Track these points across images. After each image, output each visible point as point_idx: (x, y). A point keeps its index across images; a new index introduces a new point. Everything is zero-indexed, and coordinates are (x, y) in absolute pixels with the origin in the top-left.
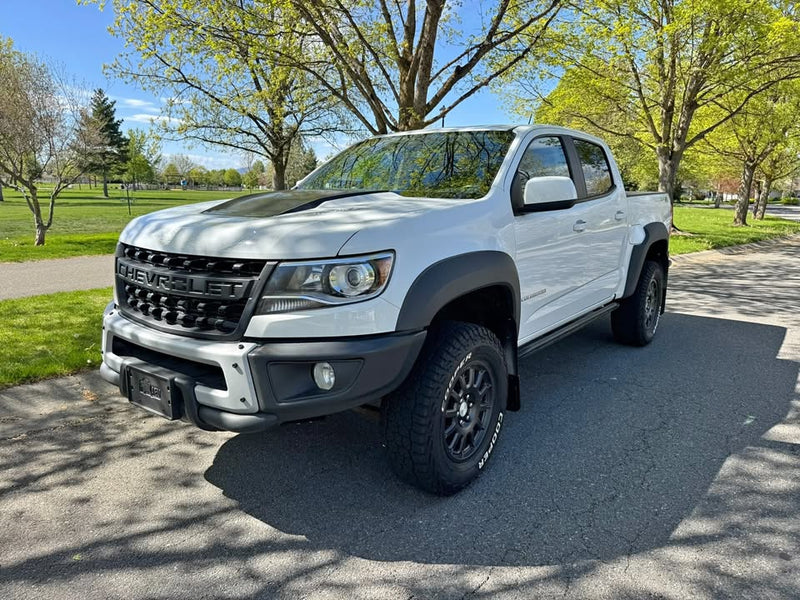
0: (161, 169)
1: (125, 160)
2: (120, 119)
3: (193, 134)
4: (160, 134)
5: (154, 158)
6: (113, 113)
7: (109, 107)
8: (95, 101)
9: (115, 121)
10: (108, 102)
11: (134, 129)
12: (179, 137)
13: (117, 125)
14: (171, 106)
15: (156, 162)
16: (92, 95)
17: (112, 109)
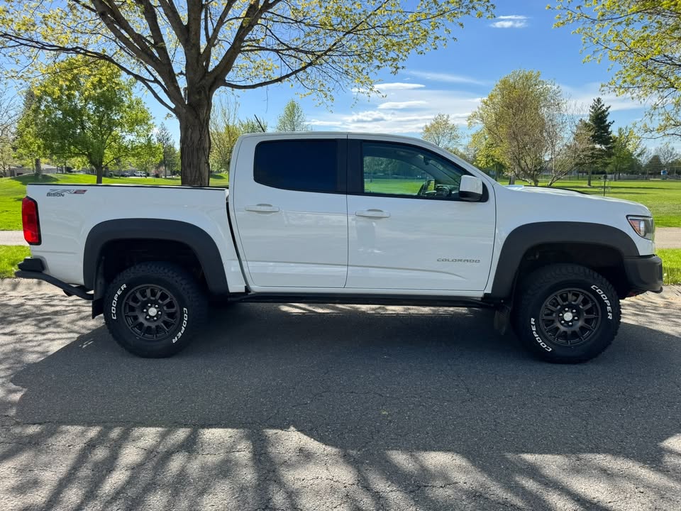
0: (644, 160)
1: (610, 155)
2: (611, 121)
3: (672, 132)
4: (640, 135)
5: (638, 151)
6: (606, 116)
7: (604, 111)
8: (593, 108)
9: (607, 123)
10: (604, 108)
11: (624, 128)
12: (657, 135)
13: (608, 126)
14: (655, 108)
15: (639, 155)
16: (592, 103)
17: (607, 113)
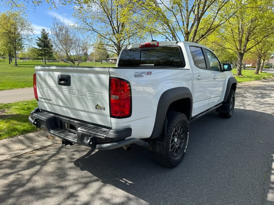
10: (46, 33)
17: (48, 35)
